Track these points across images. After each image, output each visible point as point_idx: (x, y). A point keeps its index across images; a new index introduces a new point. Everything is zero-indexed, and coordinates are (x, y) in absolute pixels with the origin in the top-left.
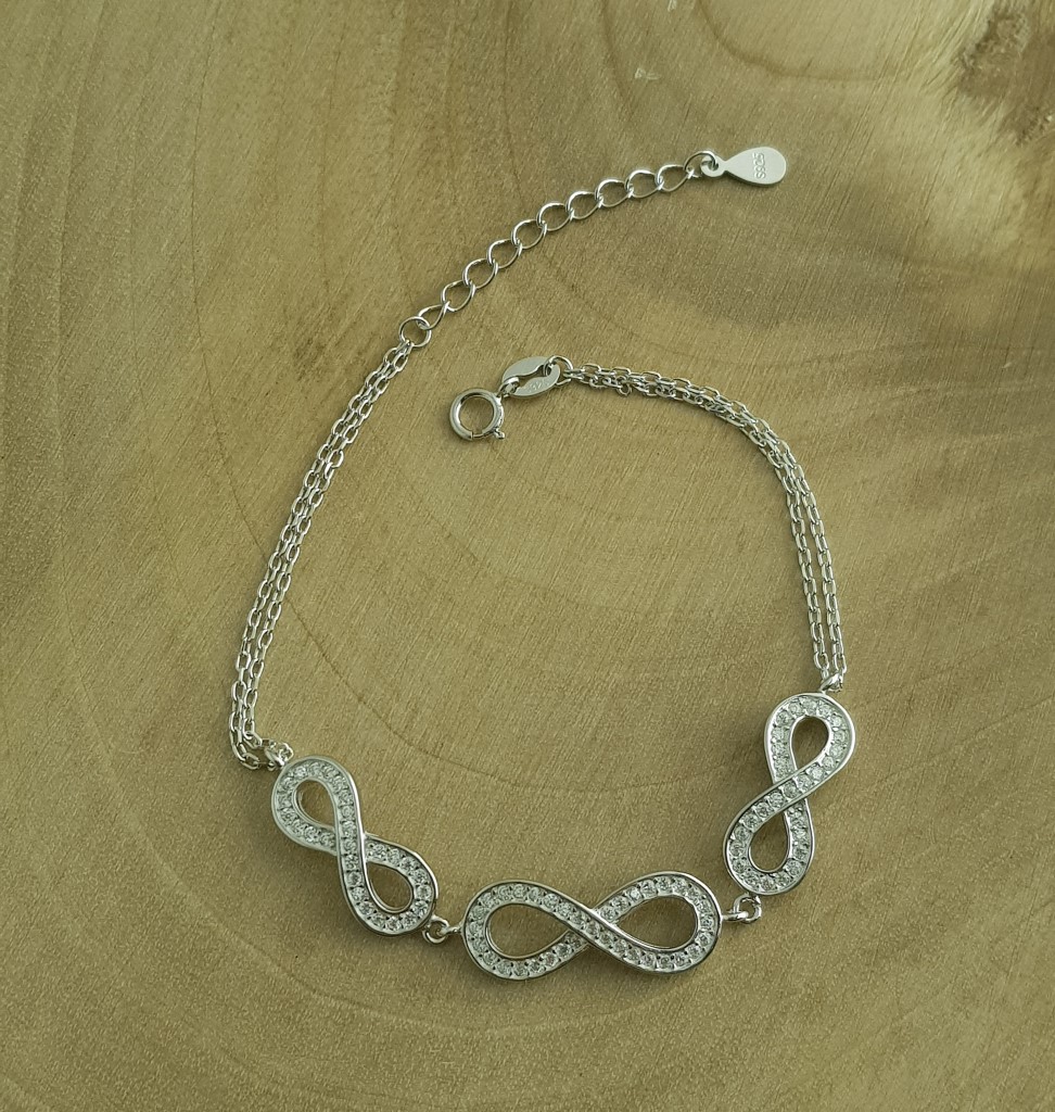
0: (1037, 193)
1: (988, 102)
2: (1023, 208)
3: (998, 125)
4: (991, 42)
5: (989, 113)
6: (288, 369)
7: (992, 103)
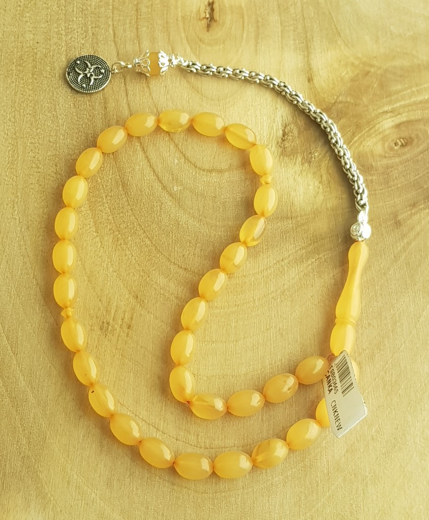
0: (323, 181)
1: (294, 156)
2: (321, 187)
3: (300, 163)
4: (286, 136)
5: (296, 160)
6: (100, 335)
7: (295, 156)
